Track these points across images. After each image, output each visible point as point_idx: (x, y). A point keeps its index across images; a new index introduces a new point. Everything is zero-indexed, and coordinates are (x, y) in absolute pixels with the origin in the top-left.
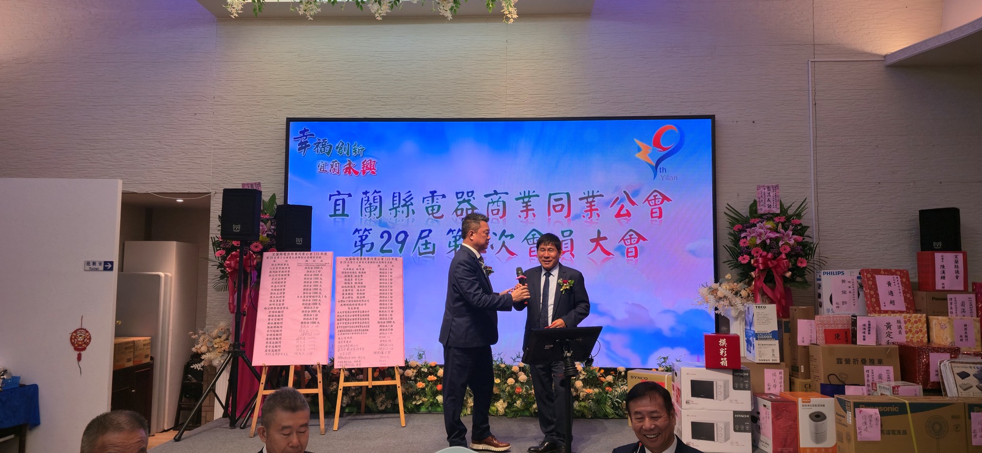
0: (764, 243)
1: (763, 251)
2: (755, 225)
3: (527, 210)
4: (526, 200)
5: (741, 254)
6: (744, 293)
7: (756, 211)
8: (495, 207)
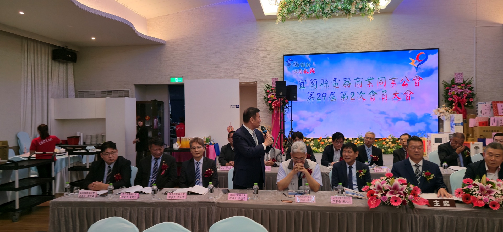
0: (457, 94)
1: (458, 96)
2: (454, 87)
3: (370, 84)
4: (369, 80)
5: (449, 97)
6: (450, 111)
7: (454, 82)
8: (358, 83)
